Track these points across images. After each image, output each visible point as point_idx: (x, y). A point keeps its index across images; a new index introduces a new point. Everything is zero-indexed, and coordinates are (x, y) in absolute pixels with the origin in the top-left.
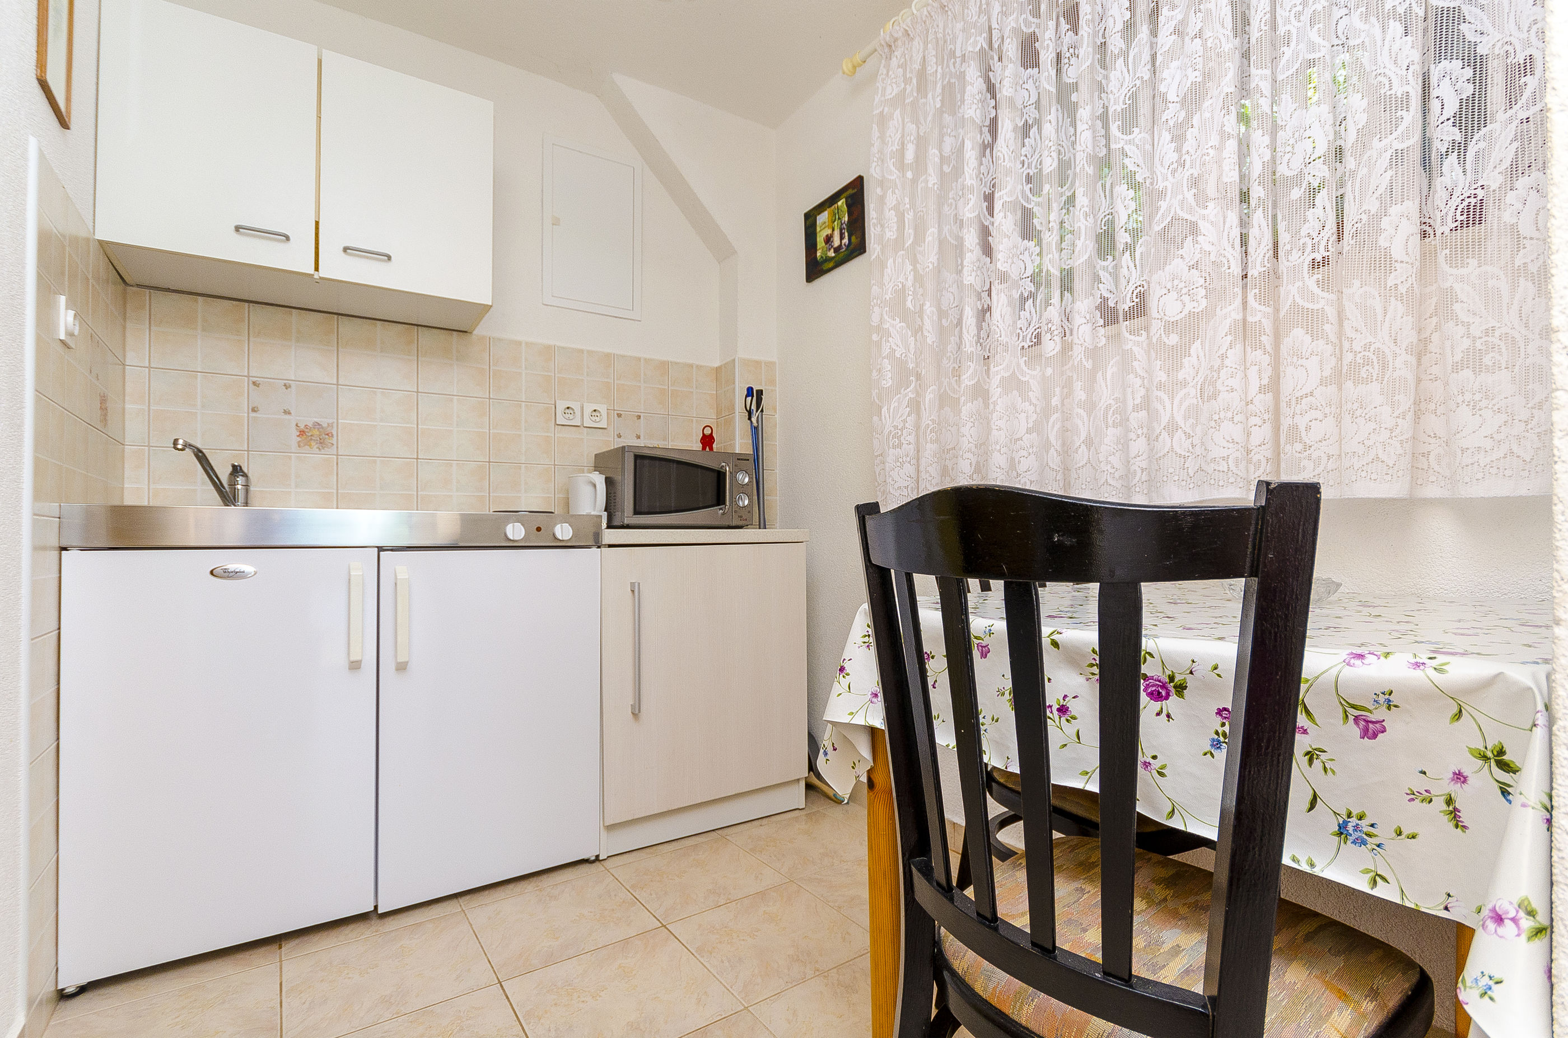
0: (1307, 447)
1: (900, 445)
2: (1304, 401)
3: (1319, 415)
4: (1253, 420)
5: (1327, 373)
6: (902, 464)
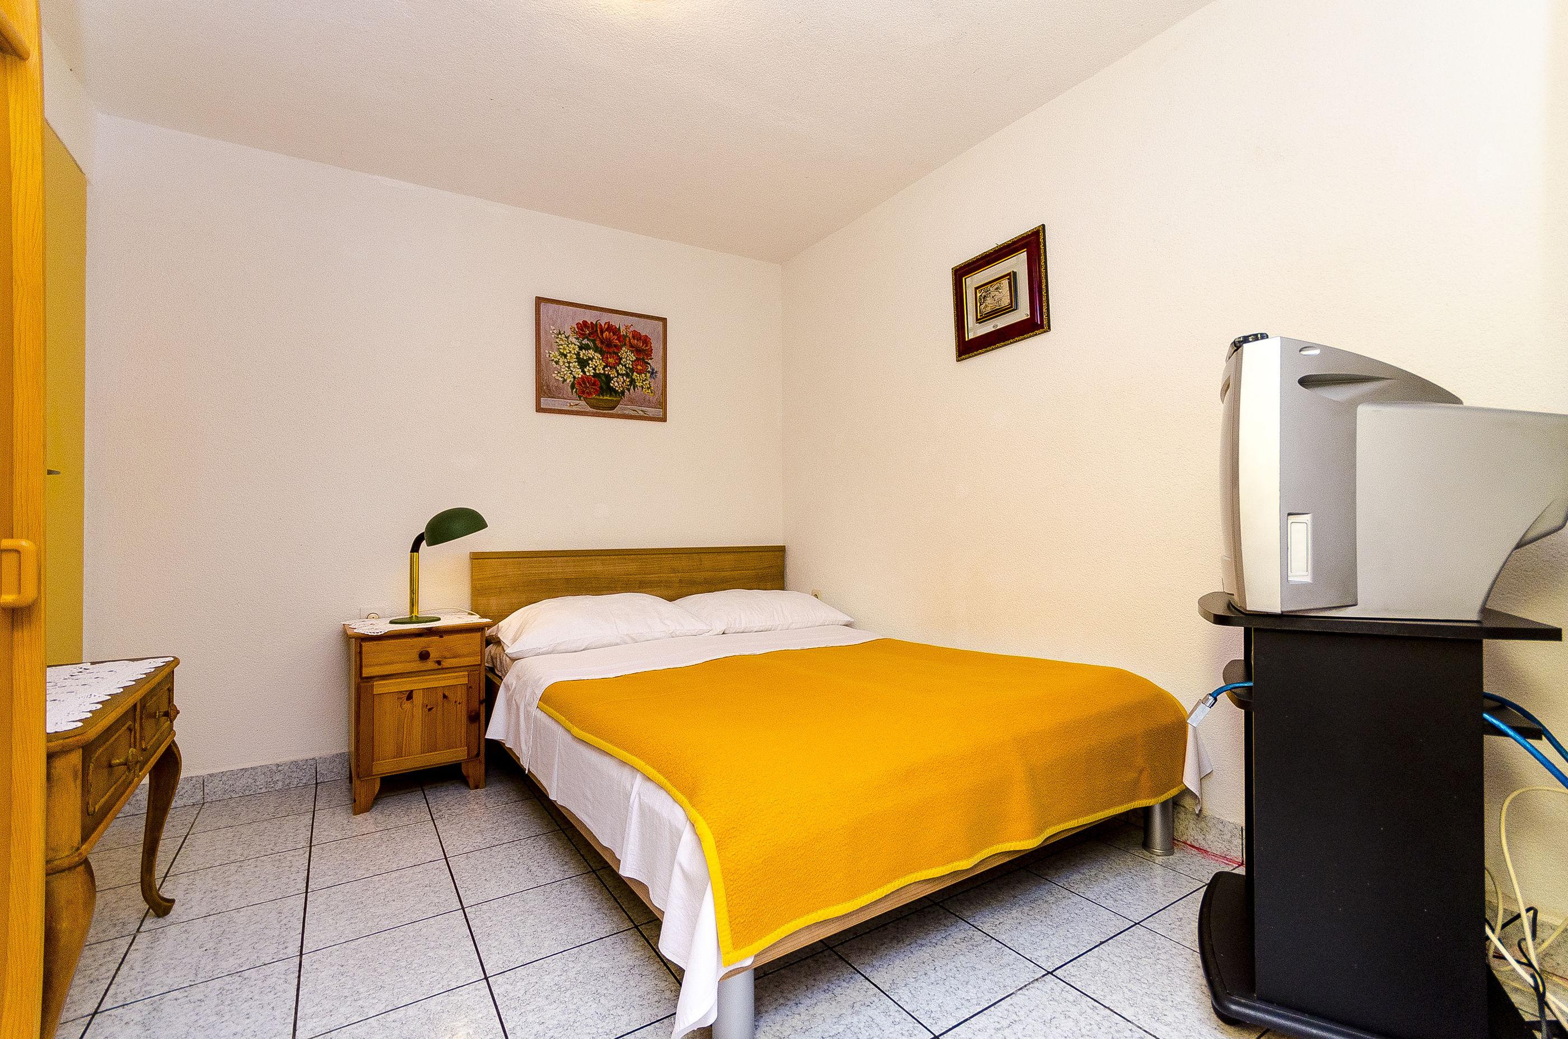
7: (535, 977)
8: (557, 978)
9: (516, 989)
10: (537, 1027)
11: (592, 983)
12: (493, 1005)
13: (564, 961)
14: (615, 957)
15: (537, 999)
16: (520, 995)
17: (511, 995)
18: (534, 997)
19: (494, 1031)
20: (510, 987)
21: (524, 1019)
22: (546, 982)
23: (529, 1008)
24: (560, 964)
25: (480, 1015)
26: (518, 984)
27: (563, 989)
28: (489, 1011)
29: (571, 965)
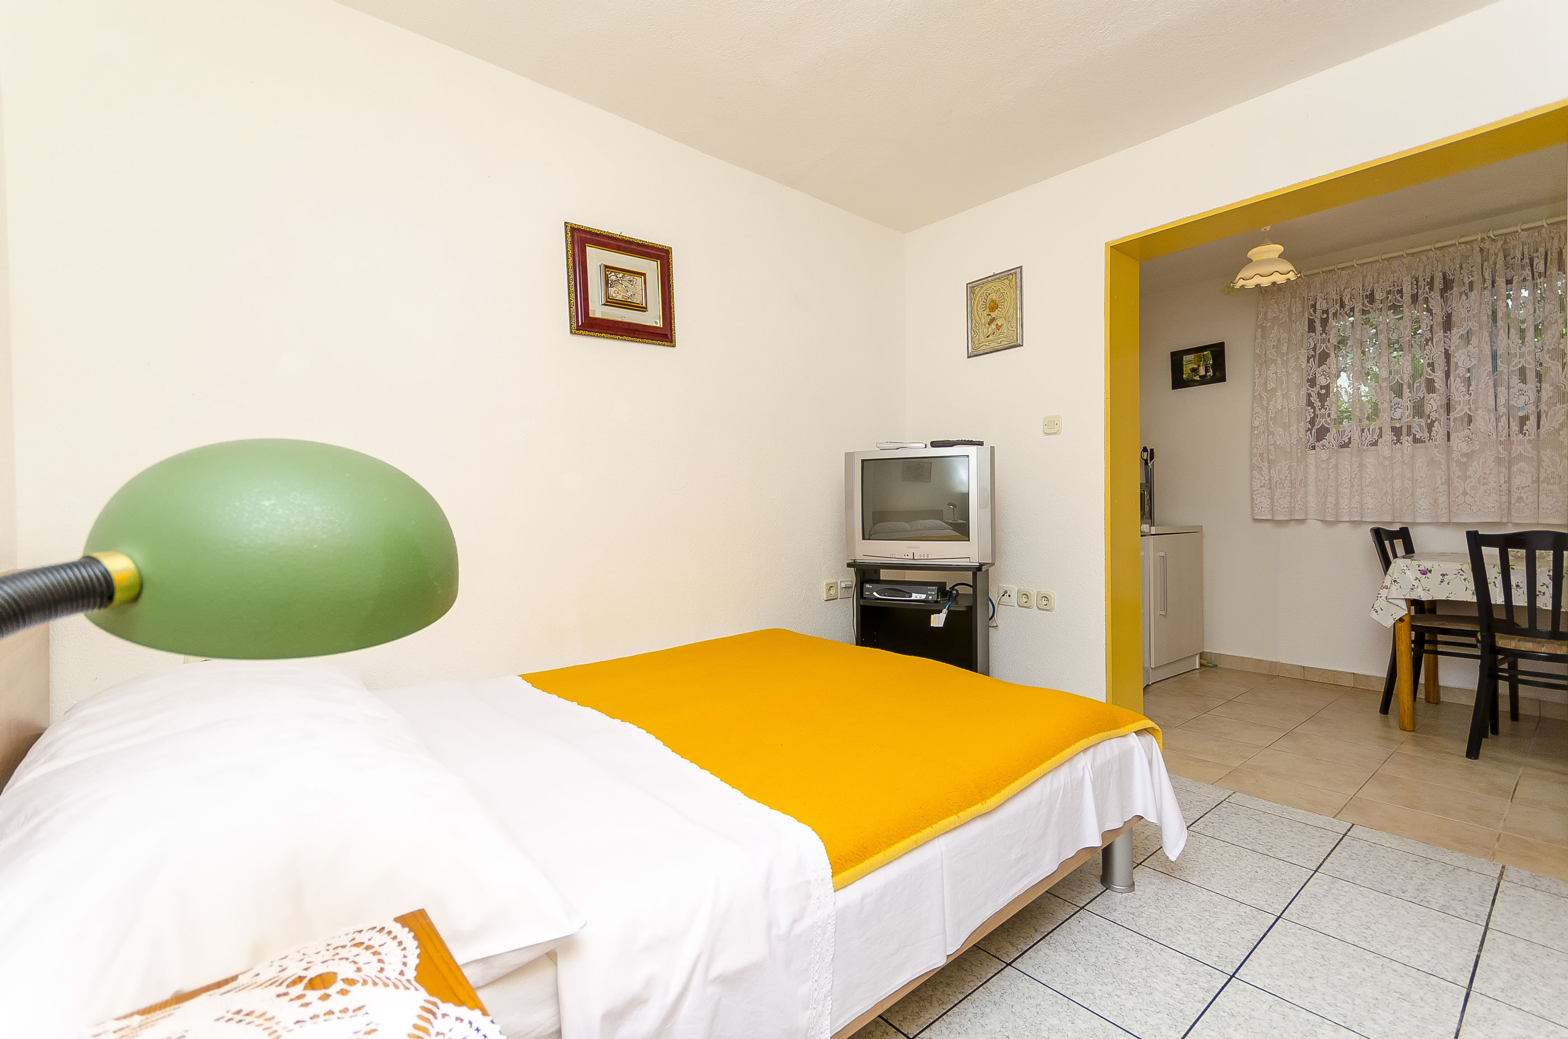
0: (1526, 505)
1: (1284, 488)
2: (1525, 488)
3: (1531, 494)
4: (1502, 493)
5: (1534, 479)
6: (1285, 497)
7: (1134, 1014)
8: (1123, 997)
9: (1160, 1022)
10: (1184, 986)
11: (1109, 970)
12: (1192, 1030)
13: (1098, 1001)
14: (1064, 966)
15: (1158, 1001)
16: (1165, 1015)
17: (1171, 1022)
18: (1157, 1004)
19: (1215, 1013)
20: (1163, 1029)
21: (1185, 999)
22: (1134, 1003)
23: (1171, 1001)
24: (1103, 1002)
25: (1212, 1033)
26: (1154, 1023)
27: (1132, 987)
28: (1202, 1029)
29: (1098, 994)
